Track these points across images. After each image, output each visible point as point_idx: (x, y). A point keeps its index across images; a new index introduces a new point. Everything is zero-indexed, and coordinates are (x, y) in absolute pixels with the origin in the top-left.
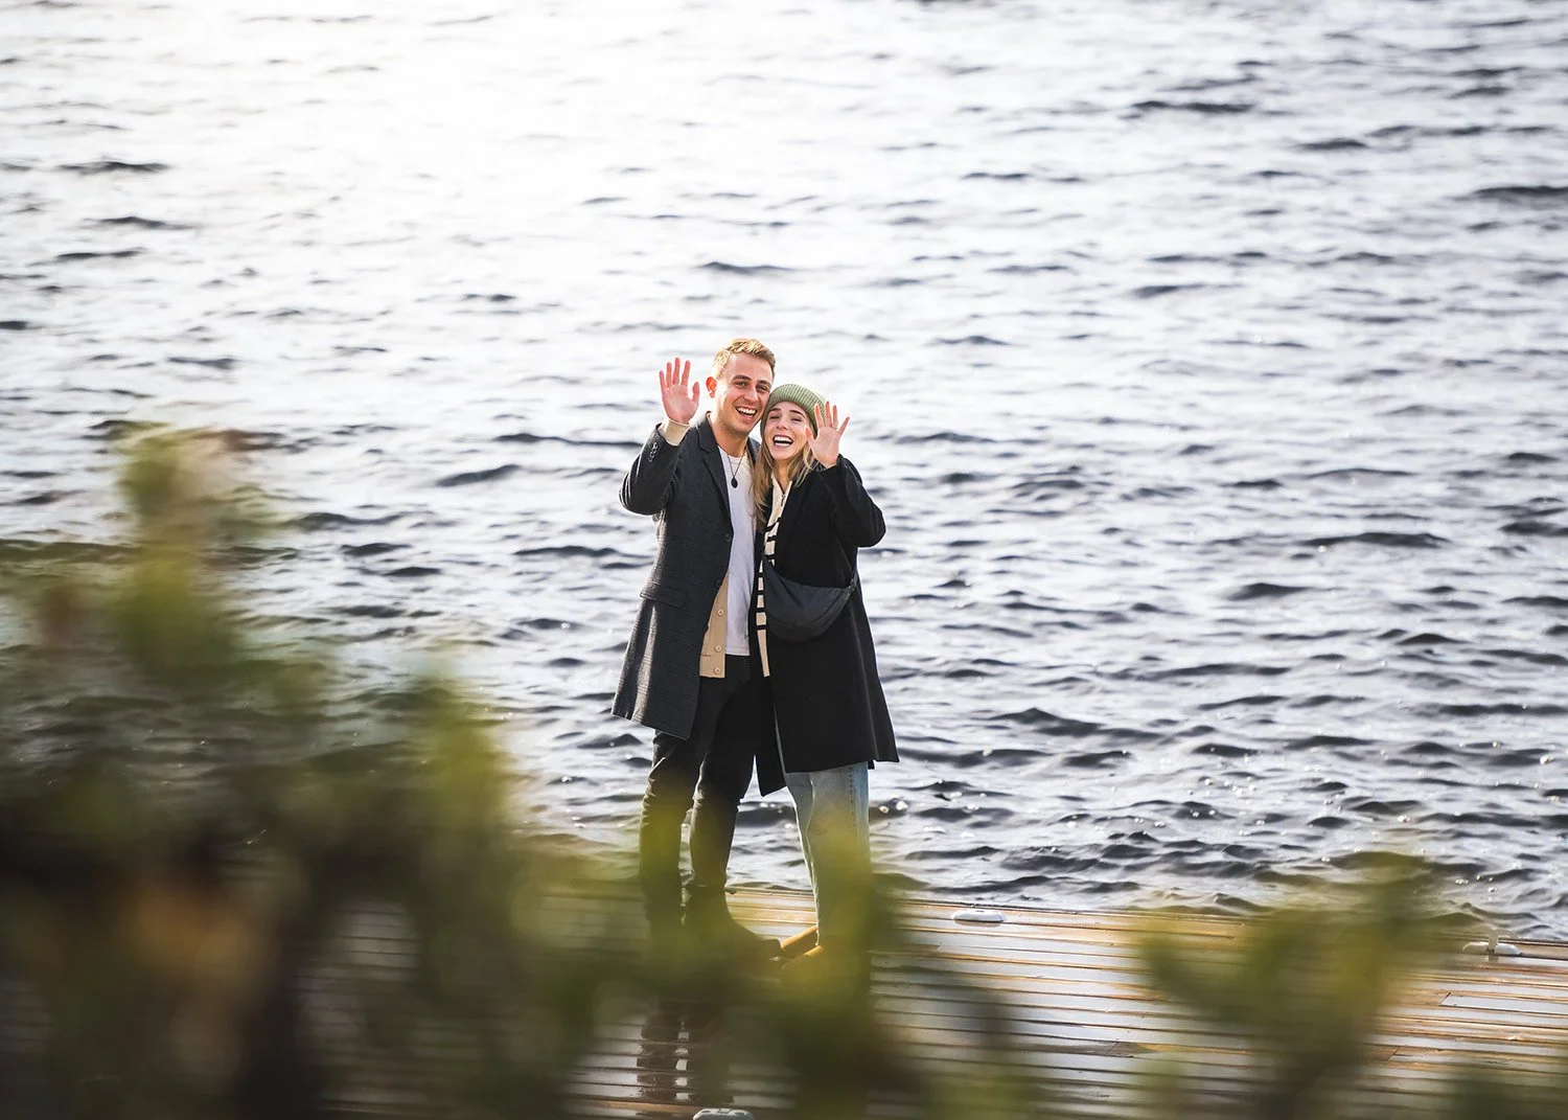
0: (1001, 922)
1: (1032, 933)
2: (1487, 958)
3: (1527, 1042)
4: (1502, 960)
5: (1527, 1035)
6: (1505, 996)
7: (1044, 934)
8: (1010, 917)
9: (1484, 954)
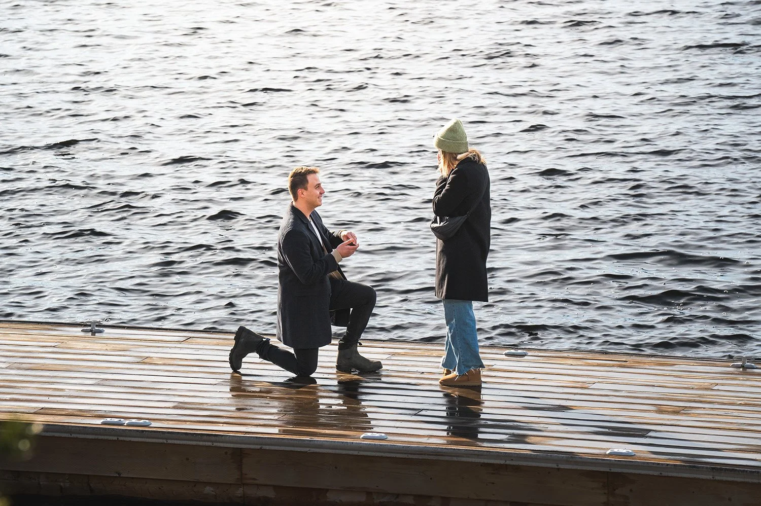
0: (526, 355)
1: (538, 360)
2: (741, 369)
3: (746, 405)
4: (749, 370)
5: (746, 402)
6: (742, 385)
7: (543, 360)
8: (530, 353)
9: (740, 368)
